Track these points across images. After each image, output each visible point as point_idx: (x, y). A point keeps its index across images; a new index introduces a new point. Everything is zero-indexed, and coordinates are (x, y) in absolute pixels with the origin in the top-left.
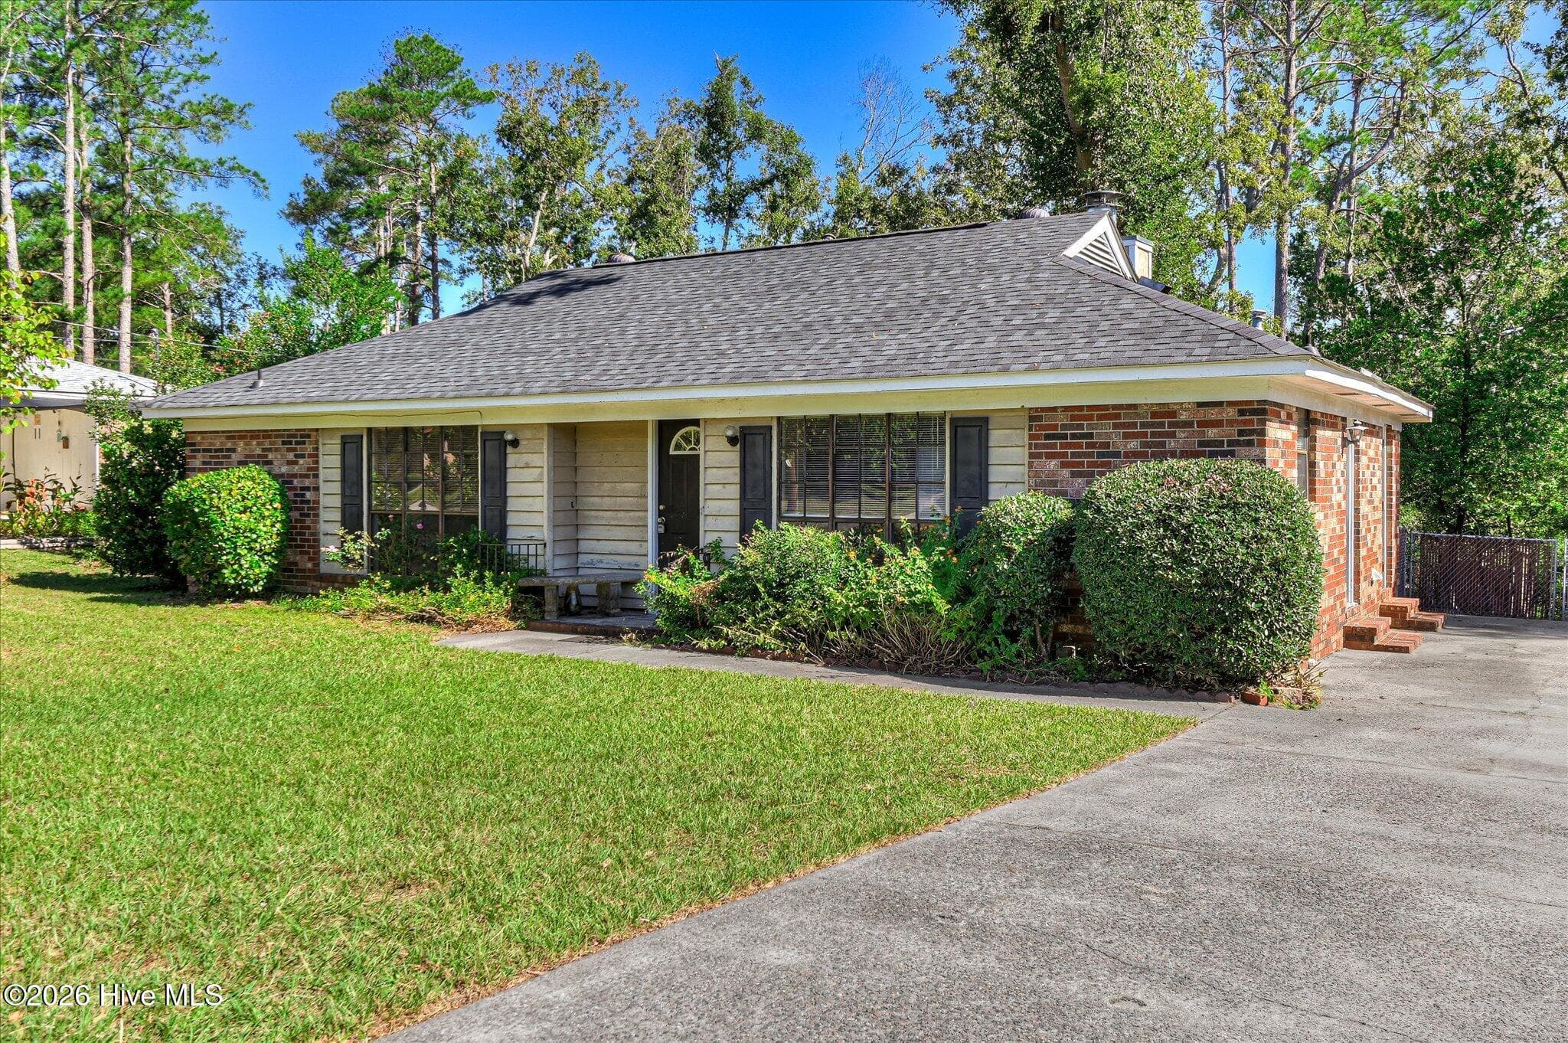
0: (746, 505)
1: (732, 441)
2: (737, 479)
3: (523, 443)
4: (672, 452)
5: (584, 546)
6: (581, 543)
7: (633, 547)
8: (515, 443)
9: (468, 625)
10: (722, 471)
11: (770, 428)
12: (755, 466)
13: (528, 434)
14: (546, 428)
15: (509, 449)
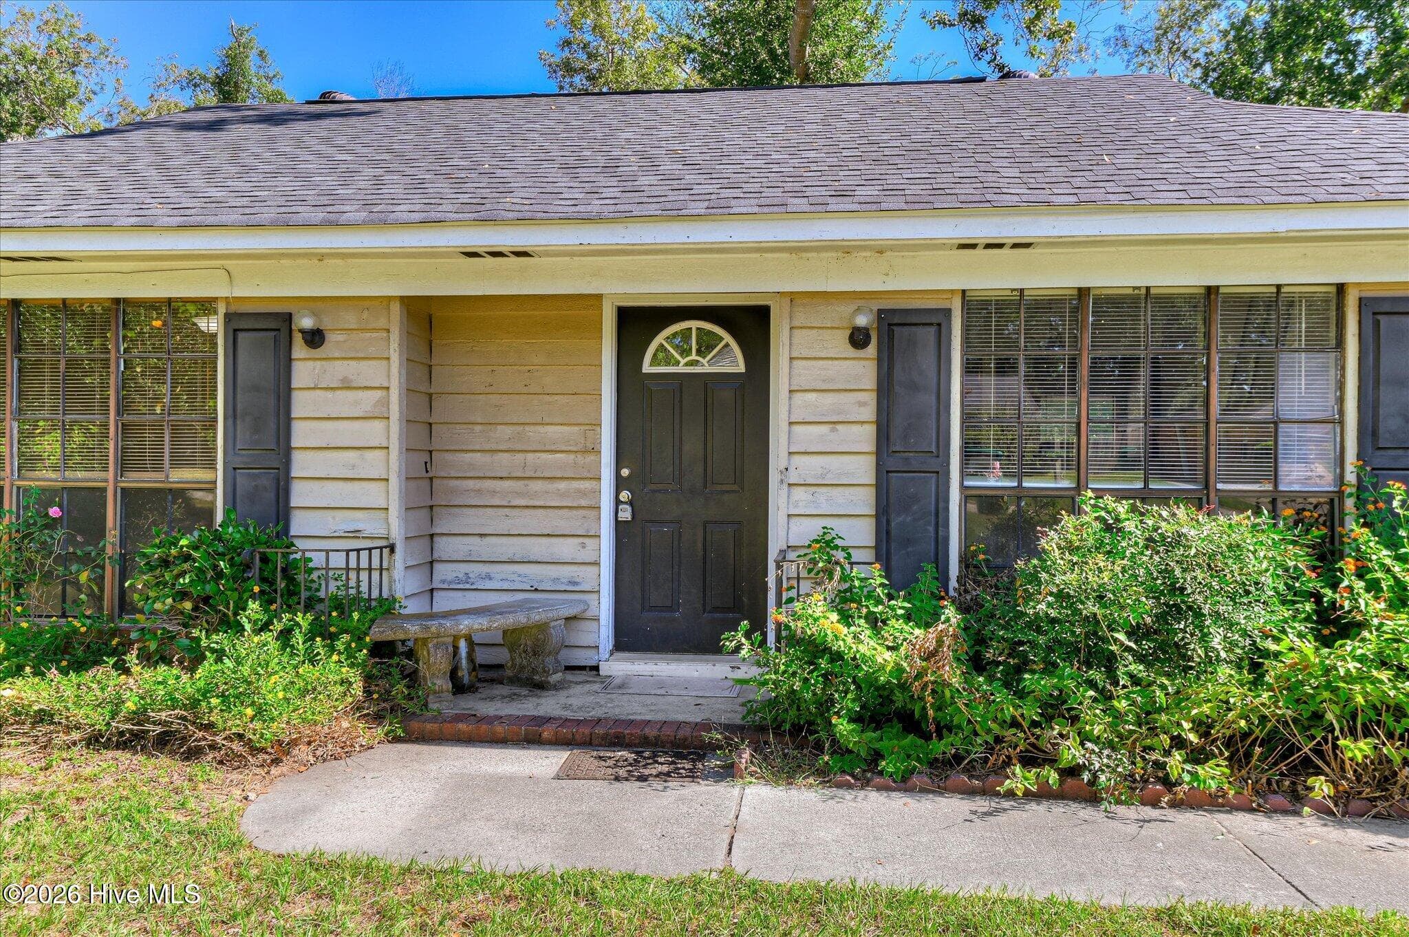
0: (891, 463)
1: (858, 339)
2: (869, 413)
3: (331, 338)
4: (647, 368)
5: (445, 547)
6: (441, 543)
7: (566, 549)
8: (315, 338)
9: (280, 751)
10: (830, 399)
11: (947, 312)
12: (914, 387)
13: (350, 319)
14: (396, 308)
15: (299, 350)
